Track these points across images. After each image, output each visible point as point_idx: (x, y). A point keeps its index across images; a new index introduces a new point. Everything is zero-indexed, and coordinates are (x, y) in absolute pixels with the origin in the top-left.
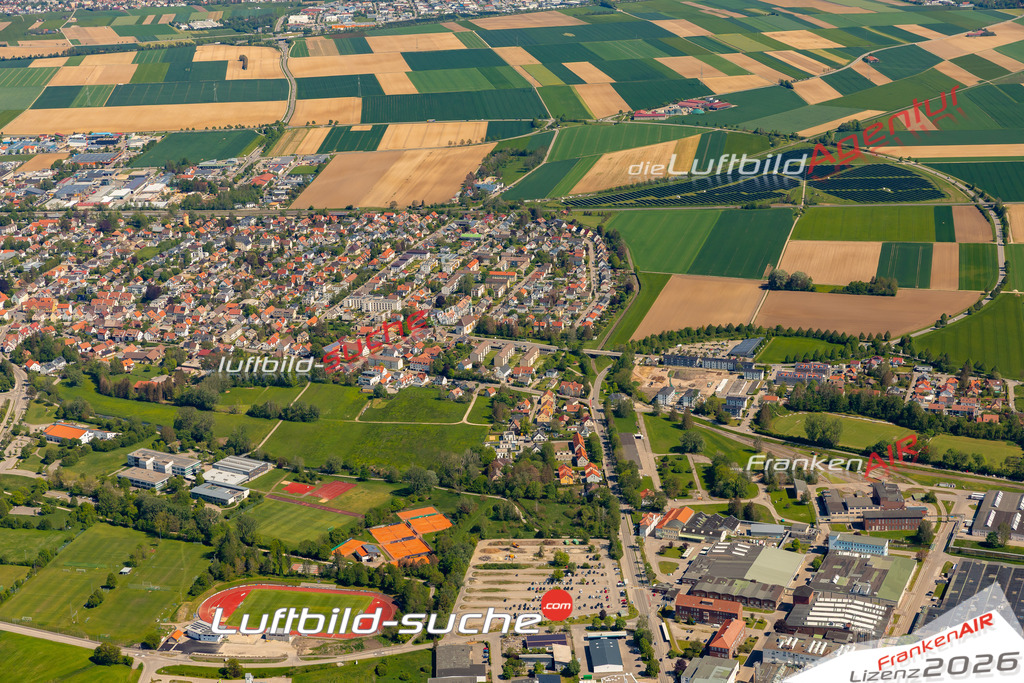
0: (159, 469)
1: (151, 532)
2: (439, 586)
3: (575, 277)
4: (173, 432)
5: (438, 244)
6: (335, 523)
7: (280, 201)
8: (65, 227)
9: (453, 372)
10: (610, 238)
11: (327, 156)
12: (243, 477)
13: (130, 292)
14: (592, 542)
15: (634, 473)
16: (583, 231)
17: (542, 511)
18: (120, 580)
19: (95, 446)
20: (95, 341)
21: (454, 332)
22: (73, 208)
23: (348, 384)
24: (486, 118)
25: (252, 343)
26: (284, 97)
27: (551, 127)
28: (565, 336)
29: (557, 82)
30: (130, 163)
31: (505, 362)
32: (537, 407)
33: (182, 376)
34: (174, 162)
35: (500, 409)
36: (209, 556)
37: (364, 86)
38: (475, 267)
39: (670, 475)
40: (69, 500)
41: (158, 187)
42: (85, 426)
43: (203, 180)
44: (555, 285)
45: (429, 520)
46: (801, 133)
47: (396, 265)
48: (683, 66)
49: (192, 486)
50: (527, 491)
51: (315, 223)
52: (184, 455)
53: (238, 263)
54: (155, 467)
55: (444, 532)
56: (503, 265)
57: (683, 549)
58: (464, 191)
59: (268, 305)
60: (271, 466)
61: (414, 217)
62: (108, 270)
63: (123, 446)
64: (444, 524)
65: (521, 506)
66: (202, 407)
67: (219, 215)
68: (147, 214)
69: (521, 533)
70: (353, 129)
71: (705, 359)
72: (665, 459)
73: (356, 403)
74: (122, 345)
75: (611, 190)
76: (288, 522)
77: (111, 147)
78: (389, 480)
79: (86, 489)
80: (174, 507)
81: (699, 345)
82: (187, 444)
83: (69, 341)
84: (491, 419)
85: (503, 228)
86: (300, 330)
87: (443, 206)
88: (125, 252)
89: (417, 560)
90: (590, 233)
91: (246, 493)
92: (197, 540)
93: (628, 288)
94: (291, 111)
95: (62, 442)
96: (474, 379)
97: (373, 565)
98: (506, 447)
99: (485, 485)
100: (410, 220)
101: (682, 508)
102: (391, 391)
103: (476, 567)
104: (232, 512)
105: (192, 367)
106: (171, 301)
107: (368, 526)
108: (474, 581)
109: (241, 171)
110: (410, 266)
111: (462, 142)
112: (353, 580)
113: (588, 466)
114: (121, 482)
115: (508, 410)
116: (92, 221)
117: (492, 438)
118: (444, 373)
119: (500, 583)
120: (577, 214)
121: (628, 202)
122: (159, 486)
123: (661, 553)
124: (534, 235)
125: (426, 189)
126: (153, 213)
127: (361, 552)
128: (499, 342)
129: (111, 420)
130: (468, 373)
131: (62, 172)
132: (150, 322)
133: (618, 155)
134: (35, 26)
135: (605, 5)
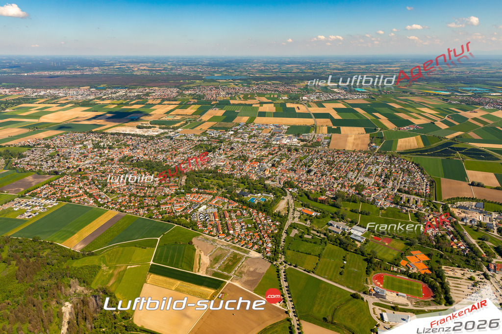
1: (345, 249)
4: (335, 215)
5: (372, 163)
7: (326, 146)
8: (280, 150)
9: (400, 204)
11: (330, 135)
12: (361, 233)
13: (303, 170)
14: (477, 272)
17: (454, 257)
19: (316, 216)
20: (301, 183)
21: (392, 191)
22: (279, 144)
23: (372, 204)
24: (363, 127)
25: (341, 188)
26: (312, 118)
27: (380, 130)
29: (374, 118)
30: (286, 133)
32: (428, 218)
33: (328, 197)
34: (296, 134)
35: (420, 218)
36: (366, 260)
37: (329, 116)
38: (386, 170)
39: (484, 249)
40: (318, 234)
41: (295, 140)
42: (311, 210)
43: (305, 139)
44: (411, 178)
45: (421, 256)
46: (447, 137)
47: (365, 168)
49: (349, 235)
50: (446, 249)
51: (338, 154)
53: (325, 164)
54: (336, 227)
55: (428, 261)
56: (394, 171)
58: (369, 147)
59: (339, 177)
60: (367, 230)
62: (295, 163)
63: (323, 218)
64: (427, 258)
66: (338, 207)
67: (314, 149)
69: (452, 265)
70: (332, 127)
71: (469, 208)
72: (479, 242)
73: (377, 211)
74: (308, 185)
76: (381, 251)
77: (280, 128)
78: (402, 239)
79: (321, 232)
82: (340, 220)
83: (295, 182)
84: (418, 221)
85: (386, 159)
86: (352, 186)
87: (367, 151)
88: (297, 158)
89: (427, 271)
90: (411, 163)
91: (365, 239)
92: (359, 254)
94: (315, 121)
95: (308, 215)
96: (406, 207)
97: (416, 271)
99: (432, 245)
100: (361, 154)
102: (385, 208)
103: (447, 277)
104: (364, 245)
105: (329, 194)
106: (315, 173)
107: (404, 255)
108: (449, 282)
109: (313, 137)
110: (369, 169)
112: (414, 277)
114: (330, 231)
116: (285, 148)
118: (397, 204)
121: (414, 154)
122: (340, 233)
124: (396, 162)
125: (360, 146)
126: (298, 147)
127: (409, 266)
128: (407, 195)
129: (317, 209)
130: (403, 204)
132: (313, 179)
133: (402, 140)
134: (249, 96)
135: (372, 98)
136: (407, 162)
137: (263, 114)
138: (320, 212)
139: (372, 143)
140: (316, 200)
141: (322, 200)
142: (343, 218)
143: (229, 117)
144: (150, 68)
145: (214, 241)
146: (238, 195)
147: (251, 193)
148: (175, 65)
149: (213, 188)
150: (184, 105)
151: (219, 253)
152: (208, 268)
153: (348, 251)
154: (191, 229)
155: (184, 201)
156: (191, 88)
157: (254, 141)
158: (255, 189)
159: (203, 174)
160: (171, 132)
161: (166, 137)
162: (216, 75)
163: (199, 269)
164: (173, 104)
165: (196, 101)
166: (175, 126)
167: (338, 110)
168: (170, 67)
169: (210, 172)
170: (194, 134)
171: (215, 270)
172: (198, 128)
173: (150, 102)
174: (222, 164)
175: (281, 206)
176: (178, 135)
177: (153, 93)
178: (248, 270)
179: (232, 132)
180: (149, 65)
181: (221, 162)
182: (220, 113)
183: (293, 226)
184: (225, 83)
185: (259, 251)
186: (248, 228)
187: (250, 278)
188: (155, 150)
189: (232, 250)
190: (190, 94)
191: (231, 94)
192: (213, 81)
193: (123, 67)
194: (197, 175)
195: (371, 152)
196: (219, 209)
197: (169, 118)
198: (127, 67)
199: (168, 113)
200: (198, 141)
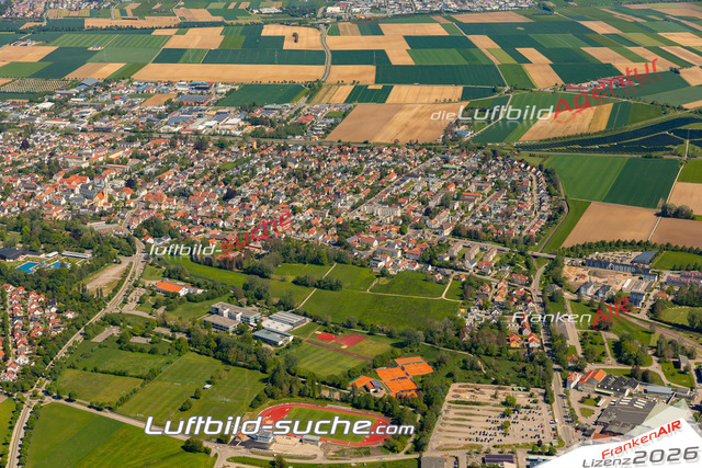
0: (232, 317)
1: (226, 361)
2: (424, 414)
3: (522, 199)
4: (243, 292)
5: (427, 171)
6: (351, 364)
7: (318, 135)
8: (173, 145)
9: (436, 262)
10: (548, 173)
11: (348, 106)
12: (290, 327)
13: (215, 192)
14: (532, 390)
15: (564, 343)
16: (529, 168)
17: (497, 365)
18: (203, 393)
19: (189, 298)
20: (190, 225)
21: (437, 233)
22: (178, 133)
23: (362, 266)
24: (462, 84)
25: (297, 233)
26: (323, 63)
27: (507, 92)
28: (515, 241)
29: (512, 61)
30: (217, 104)
31: (473, 257)
32: (494, 291)
33: (249, 253)
34: (247, 104)
35: (468, 290)
36: (265, 381)
37: (378, 58)
38: (452, 189)
39: (588, 346)
40: (171, 334)
41: (236, 121)
42: (183, 284)
43: (266, 118)
44: (508, 205)
45: (417, 366)
46: (687, 105)
47: (398, 184)
48: (601, 54)
49: (254, 331)
50: (487, 350)
51: (342, 152)
52: (249, 308)
53: (289, 177)
54: (230, 316)
55: (427, 375)
56: (472, 188)
57: (598, 400)
58: (446, 134)
59: (309, 208)
60: (308, 320)
61: (410, 151)
62: (201, 176)
63: (208, 299)
64: (428, 370)
65: (482, 361)
66: (262, 275)
67: (277, 142)
68: (228, 139)
69: (482, 380)
70: (370, 87)
71: (615, 263)
72: (585, 334)
73: (367, 279)
74: (209, 229)
75: (549, 140)
76: (318, 361)
77: (205, 92)
78: (390, 335)
79: (182, 328)
80: (243, 344)
81: (611, 253)
82: (251, 301)
83: (173, 224)
84: (462, 298)
85: (472, 162)
86: (331, 226)
87: (431, 144)
88: (213, 165)
89: (409, 394)
90: (534, 169)
91: (291, 338)
92: (257, 369)
93: (561, 210)
94: (327, 72)
95: (167, 294)
96: (450, 268)
97: (379, 396)
98: (473, 317)
99: (458, 344)
100: (408, 153)
101: (598, 370)
102: (392, 273)
103: (450, 402)
104: (281, 351)
105: (256, 247)
106: (243, 200)
107: (375, 367)
108: (448, 412)
109: (293, 113)
110: (407, 185)
111: (445, 100)
112: (364, 405)
113: (530, 336)
114: (206, 325)
115: (474, 292)
116: (191, 142)
117: (463, 310)
118: (430, 262)
119: (467, 414)
120: (525, 155)
121: (562, 148)
122: (231, 328)
123: (582, 402)
124: (495, 168)
125: (419, 131)
126: (232, 139)
127: (369, 386)
128: (469, 243)
129: (200, 281)
130: (446, 263)
131: (172, 107)
132: (229, 214)
134: (157, 6)
135: (545, 9)
136: (526, 166)
137: (172, 56)
138: (207, 288)
140: (209, 261)
142: (259, 297)
147: (32, 251)
157: (104, 125)
158: (45, 243)
167: (414, 42)
175: (103, 279)
179: (47, 105)
182: (35, 53)
183: (111, 321)
195: (441, 146)
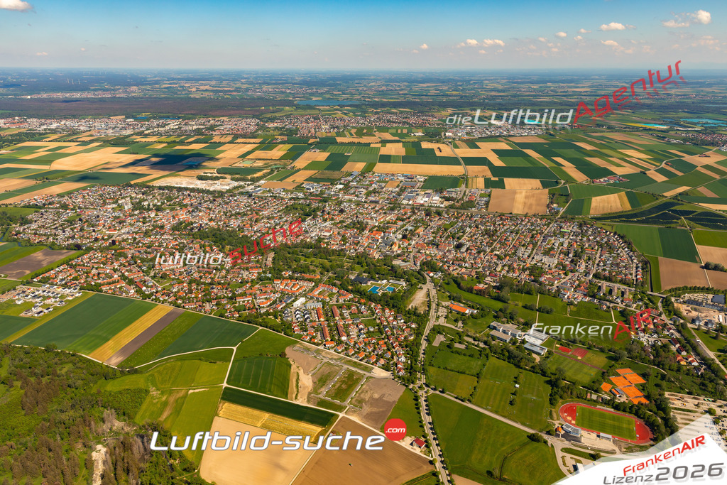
0: (505, 332)
3: (618, 254)
4: (502, 314)
5: (554, 233)
6: (593, 372)
7: (483, 208)
8: (414, 213)
9: (597, 297)
10: (621, 237)
11: (489, 190)
12: (540, 341)
13: (450, 243)
14: (718, 401)
17: (682, 379)
20: (447, 264)
21: (585, 276)
22: (413, 205)
23: (556, 297)
24: (537, 178)
25: (508, 273)
26: (461, 165)
27: (564, 184)
29: (554, 165)
30: (423, 187)
33: (488, 285)
34: (437, 189)
36: (549, 382)
37: (487, 162)
38: (575, 245)
40: (475, 343)
41: (437, 198)
42: (464, 306)
43: (452, 197)
44: (613, 257)
45: (632, 376)
46: (665, 194)
47: (544, 241)
48: (597, 162)
49: (522, 343)
51: (502, 219)
53: (483, 234)
55: (643, 384)
56: (587, 246)
58: (549, 210)
59: (505, 256)
60: (548, 336)
61: (537, 219)
62: (437, 233)
63: (483, 318)
64: (641, 381)
67: (466, 212)
69: (680, 390)
70: (492, 179)
73: (563, 306)
74: (457, 267)
76: (571, 368)
77: (413, 180)
78: (602, 350)
79: (480, 339)
81: (695, 295)
82: (508, 320)
83: (438, 263)
84: (627, 324)
85: (575, 228)
87: (545, 216)
88: (440, 225)
89: (642, 400)
90: (612, 234)
91: (546, 349)
92: (539, 373)
94: (466, 170)
95: (458, 313)
96: (607, 301)
97: (625, 400)
98: (644, 340)
99: (649, 361)
102: (576, 303)
103: (672, 408)
104: (545, 359)
105: (490, 281)
107: (607, 375)
108: (676, 417)
109: (462, 194)
110: (548, 242)
111: (536, 187)
113: (690, 356)
114: (493, 338)
116: (422, 210)
118: (593, 297)
120: (599, 224)
121: (617, 220)
122: (508, 341)
125: (535, 207)
126: (441, 209)
127: (615, 392)
128: (608, 283)
129: (472, 304)
130: (603, 297)
131: (402, 190)
133: (598, 198)
134: (365, 131)
135: (551, 135)
136: (607, 232)
137: (386, 159)
138: (478, 309)
139: (552, 203)
140: (470, 290)
141: (480, 291)
142: (512, 318)
143: (336, 162)
144: (215, 89)
145: (318, 352)
146: (353, 283)
147: (372, 278)
148: (251, 83)
149: (314, 271)
150: (268, 145)
151: (326, 370)
152: (310, 393)
153: (521, 368)
154: (282, 334)
155: (272, 291)
156: (277, 119)
157: (374, 199)
158: (377, 274)
159: (299, 249)
160: (248, 185)
161: (242, 194)
162: (314, 99)
163: (297, 395)
164: (251, 143)
165: (285, 138)
166: (255, 176)
167: (499, 153)
168: (244, 86)
169: (309, 246)
170: (284, 189)
171: (321, 396)
172: (290, 179)
173: (216, 139)
174: (328, 234)
175: (418, 299)
176: (260, 190)
177: (219, 125)
178: (371, 397)
179: (341, 186)
180: (213, 83)
181: (326, 231)
182: (322, 156)
183: (437, 330)
184: (329, 111)
185: (386, 368)
186: (368, 332)
187: (375, 410)
188: (225, 214)
189: (346, 367)
190: (276, 128)
191: (337, 127)
192: (310, 107)
193: (175, 86)
194: (291, 251)
195: (551, 217)
196: (324, 303)
197: (246, 164)
198: (180, 87)
199: (243, 156)
200: (290, 199)
